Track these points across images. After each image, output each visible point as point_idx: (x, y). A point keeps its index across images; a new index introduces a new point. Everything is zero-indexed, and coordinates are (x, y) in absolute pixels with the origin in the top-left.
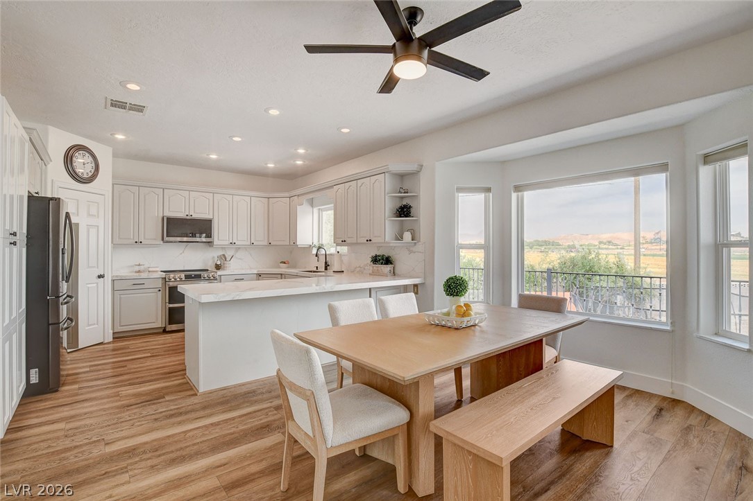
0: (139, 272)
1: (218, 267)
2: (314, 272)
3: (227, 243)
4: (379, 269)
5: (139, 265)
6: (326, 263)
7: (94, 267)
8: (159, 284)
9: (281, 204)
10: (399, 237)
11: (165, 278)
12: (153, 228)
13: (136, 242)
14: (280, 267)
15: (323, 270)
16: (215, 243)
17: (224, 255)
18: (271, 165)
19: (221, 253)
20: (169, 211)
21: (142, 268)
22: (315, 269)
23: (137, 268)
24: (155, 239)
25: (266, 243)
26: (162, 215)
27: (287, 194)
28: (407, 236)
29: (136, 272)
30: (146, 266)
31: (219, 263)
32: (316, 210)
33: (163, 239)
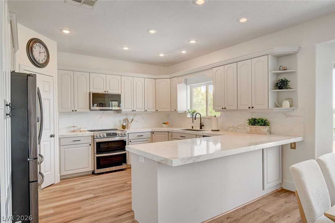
0: (74, 131)
1: (124, 127)
2: (190, 130)
3: (130, 110)
4: (258, 129)
5: (74, 127)
6: (201, 123)
7: (48, 129)
8: (90, 140)
9: (164, 84)
10: (278, 105)
11: (94, 136)
12: (84, 101)
13: (73, 111)
14: (162, 127)
15: (199, 129)
16: (122, 111)
17: (127, 119)
18: (162, 55)
19: (125, 117)
20: (93, 88)
21: (75, 129)
22: (191, 128)
23: (73, 129)
24: (85, 108)
25: (154, 110)
26: (89, 92)
27: (168, 76)
28: (286, 104)
29: (72, 132)
30: (79, 127)
31: (124, 124)
32: (189, 87)
33: (90, 108)
